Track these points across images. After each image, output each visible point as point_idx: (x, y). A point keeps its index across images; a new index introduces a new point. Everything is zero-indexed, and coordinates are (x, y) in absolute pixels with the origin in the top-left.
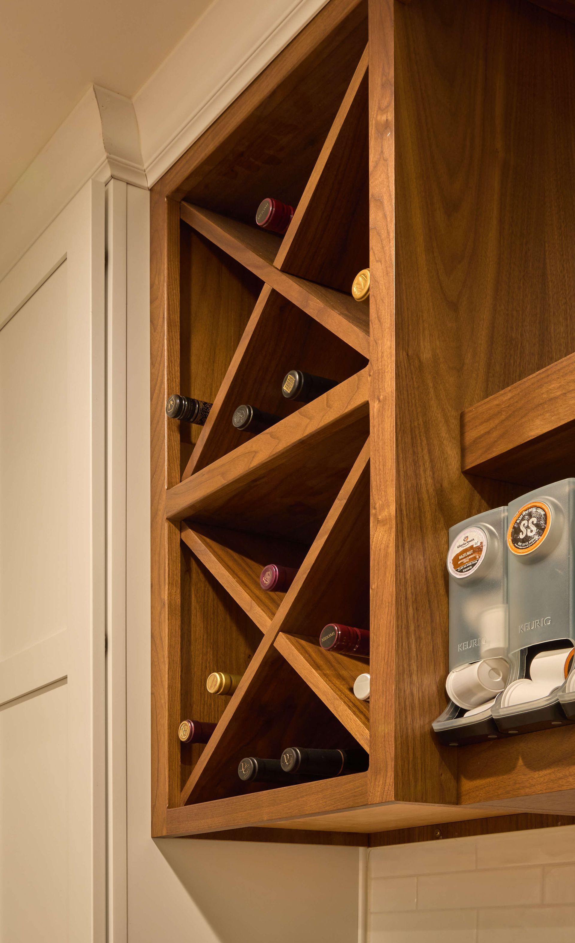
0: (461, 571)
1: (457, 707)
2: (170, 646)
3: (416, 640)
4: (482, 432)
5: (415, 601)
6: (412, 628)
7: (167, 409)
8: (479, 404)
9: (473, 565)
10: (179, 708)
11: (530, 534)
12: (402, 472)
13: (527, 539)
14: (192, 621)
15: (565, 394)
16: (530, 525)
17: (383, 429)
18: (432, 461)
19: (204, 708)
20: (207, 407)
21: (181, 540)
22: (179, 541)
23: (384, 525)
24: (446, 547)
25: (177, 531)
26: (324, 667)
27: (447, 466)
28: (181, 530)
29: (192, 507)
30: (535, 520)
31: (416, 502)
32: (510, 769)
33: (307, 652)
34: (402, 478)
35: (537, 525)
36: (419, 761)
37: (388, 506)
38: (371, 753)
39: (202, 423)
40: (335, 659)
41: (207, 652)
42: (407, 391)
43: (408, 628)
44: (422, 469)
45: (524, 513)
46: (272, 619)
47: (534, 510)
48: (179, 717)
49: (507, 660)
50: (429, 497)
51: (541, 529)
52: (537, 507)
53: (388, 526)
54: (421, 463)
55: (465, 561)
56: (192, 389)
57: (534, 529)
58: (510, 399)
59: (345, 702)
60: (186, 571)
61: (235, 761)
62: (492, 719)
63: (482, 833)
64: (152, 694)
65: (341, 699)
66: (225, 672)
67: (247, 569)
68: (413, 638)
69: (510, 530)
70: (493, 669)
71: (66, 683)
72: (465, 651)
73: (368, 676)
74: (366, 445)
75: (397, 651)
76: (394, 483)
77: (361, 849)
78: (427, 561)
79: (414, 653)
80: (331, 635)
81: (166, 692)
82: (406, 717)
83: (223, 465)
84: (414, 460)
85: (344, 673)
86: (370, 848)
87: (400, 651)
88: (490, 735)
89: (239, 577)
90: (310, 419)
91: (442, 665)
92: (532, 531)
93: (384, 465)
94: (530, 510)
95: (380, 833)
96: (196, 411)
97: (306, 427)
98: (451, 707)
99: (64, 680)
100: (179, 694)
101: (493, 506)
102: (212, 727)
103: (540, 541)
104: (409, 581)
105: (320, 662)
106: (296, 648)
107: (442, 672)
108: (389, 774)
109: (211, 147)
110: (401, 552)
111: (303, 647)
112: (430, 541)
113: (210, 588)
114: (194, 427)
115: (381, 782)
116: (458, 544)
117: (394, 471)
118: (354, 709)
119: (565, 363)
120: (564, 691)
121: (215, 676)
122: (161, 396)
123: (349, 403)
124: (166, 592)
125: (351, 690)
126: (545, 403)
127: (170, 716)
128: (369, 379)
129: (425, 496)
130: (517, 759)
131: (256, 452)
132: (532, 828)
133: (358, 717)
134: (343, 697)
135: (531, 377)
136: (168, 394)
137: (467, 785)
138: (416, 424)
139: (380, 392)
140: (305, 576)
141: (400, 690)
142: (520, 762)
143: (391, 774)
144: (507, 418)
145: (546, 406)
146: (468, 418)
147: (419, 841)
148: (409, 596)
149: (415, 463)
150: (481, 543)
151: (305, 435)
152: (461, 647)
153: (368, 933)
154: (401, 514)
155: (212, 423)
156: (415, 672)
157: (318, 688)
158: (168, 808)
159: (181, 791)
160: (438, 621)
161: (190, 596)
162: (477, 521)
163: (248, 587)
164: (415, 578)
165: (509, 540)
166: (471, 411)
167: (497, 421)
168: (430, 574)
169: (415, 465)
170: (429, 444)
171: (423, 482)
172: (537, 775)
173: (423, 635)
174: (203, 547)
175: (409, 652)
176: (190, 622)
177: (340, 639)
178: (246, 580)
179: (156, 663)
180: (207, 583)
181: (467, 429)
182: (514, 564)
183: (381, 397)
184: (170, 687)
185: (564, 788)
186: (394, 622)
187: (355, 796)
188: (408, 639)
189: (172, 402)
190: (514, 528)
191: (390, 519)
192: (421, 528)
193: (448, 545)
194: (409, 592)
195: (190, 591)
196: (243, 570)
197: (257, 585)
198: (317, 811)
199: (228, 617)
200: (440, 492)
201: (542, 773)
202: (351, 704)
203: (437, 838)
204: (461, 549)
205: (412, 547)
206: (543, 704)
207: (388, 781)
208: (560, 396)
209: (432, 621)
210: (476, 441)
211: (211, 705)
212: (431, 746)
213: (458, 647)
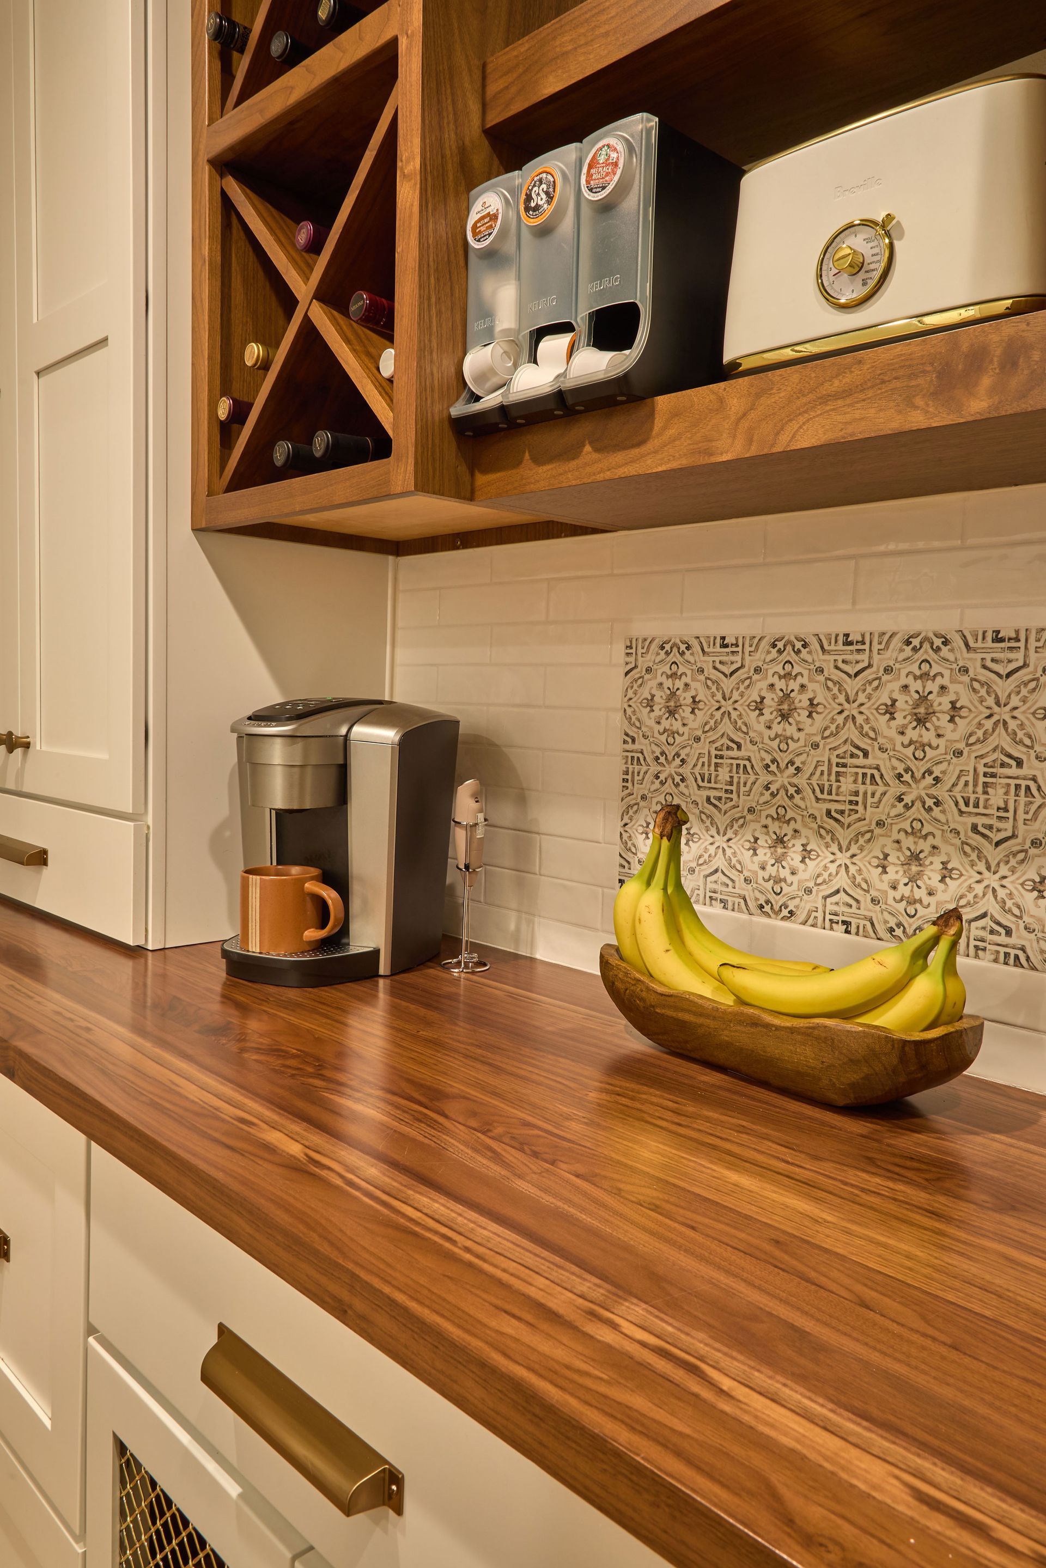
0: (479, 241)
1: (473, 393)
2: (210, 310)
3: (437, 315)
4: (502, 87)
5: (437, 270)
6: (433, 300)
7: (208, 29)
8: (500, 54)
9: (490, 234)
10: (218, 382)
11: (540, 203)
12: (427, 122)
13: (537, 207)
14: (233, 285)
15: (576, 48)
16: (541, 192)
17: (410, 69)
18: (455, 114)
19: (243, 386)
20: (247, 31)
21: (222, 189)
22: (219, 190)
23: (410, 180)
24: (466, 213)
25: (218, 178)
26: (355, 342)
27: (469, 121)
28: (222, 176)
29: (232, 148)
30: (544, 186)
31: (440, 157)
32: (518, 463)
33: (338, 324)
34: (427, 127)
35: (547, 193)
36: (438, 450)
37: (414, 159)
38: (394, 437)
39: (242, 51)
40: (366, 335)
41: (247, 322)
42: (434, 27)
43: (429, 299)
44: (445, 121)
45: (535, 179)
46: (306, 285)
47: (544, 175)
48: (218, 392)
49: (517, 342)
50: (451, 154)
51: (550, 197)
52: (548, 173)
53: (413, 181)
54: (445, 114)
55: (482, 229)
56: (234, 10)
57: (544, 196)
58: (527, 50)
59: (372, 381)
60: (226, 226)
61: (270, 446)
62: (503, 405)
63: (497, 544)
64: (193, 364)
65: (369, 377)
66: (263, 343)
67: (285, 228)
68: (434, 311)
69: (523, 197)
70: (505, 352)
71: (107, 345)
72: (480, 330)
73: (393, 351)
74: (394, 89)
75: (419, 324)
76: (420, 132)
77: (391, 558)
78: (449, 226)
79: (435, 329)
80: (360, 304)
81: (206, 363)
82: (426, 399)
83: (262, 101)
84: (438, 109)
85: (372, 350)
86: (399, 558)
87: (421, 324)
88: (500, 423)
89: (276, 235)
90: (344, 52)
91: (460, 344)
92: (542, 199)
93: (411, 112)
94: (541, 176)
95: (407, 541)
96: (237, 36)
97: (340, 61)
98: (467, 393)
99: (105, 343)
100: (218, 367)
101: (508, 170)
102: (250, 406)
103: (548, 210)
104: (431, 247)
105: (351, 336)
106: (329, 318)
107: (460, 354)
108: (409, 461)
110: (424, 213)
111: (335, 319)
112: (452, 205)
113: (250, 249)
114: (235, 55)
115: (402, 470)
116: (476, 211)
117: (420, 118)
118: (380, 389)
119: (576, 13)
120: (565, 377)
121: (253, 347)
122: (202, 13)
123: (379, 37)
124: (207, 248)
125: (378, 369)
126: (558, 57)
127: (210, 390)
128: (399, 9)
129: (448, 152)
130: (524, 452)
131: (292, 88)
132: (539, 539)
133: (383, 398)
134: (370, 375)
135: (546, 26)
136: (209, 12)
137: (481, 479)
138: (441, 68)
139: (408, 26)
140: (337, 236)
141: (421, 367)
142: (527, 456)
143: (411, 461)
144: (525, 72)
145: (559, 61)
146: (490, 68)
147: (442, 550)
148: (431, 263)
149: (440, 113)
150: (497, 210)
151: (339, 70)
152: (477, 327)
153: (396, 649)
154: (426, 169)
155: (252, 51)
156: (435, 350)
157: (347, 363)
158: (208, 496)
159: (220, 478)
160: (457, 295)
161: (230, 255)
162: (494, 186)
163: (285, 247)
164: (437, 245)
165: (522, 207)
166: (492, 61)
167: (515, 75)
168: (450, 241)
169: (439, 115)
170: (453, 94)
171: (446, 136)
172: (541, 471)
173: (443, 309)
174: (243, 197)
175: (430, 327)
176: (230, 287)
177: (369, 309)
178: (283, 239)
179: (197, 329)
180: (247, 243)
181: (488, 81)
182: (526, 234)
183: (409, 32)
184: (210, 358)
185: (564, 485)
186: (417, 291)
187: (379, 485)
188: (429, 311)
189: (212, 21)
190: (526, 194)
191: (415, 174)
192: (444, 187)
193: (468, 210)
194: (431, 259)
195: (230, 249)
196: (281, 228)
197: (293, 245)
198: (345, 501)
199: (268, 284)
200: (462, 150)
201: (546, 468)
202: (377, 384)
203: (457, 548)
204: (479, 216)
205: (434, 209)
206: (547, 390)
207: (409, 468)
208: (571, 50)
209: (452, 295)
210: (495, 97)
211: (250, 383)
212: (449, 434)
213: (475, 326)
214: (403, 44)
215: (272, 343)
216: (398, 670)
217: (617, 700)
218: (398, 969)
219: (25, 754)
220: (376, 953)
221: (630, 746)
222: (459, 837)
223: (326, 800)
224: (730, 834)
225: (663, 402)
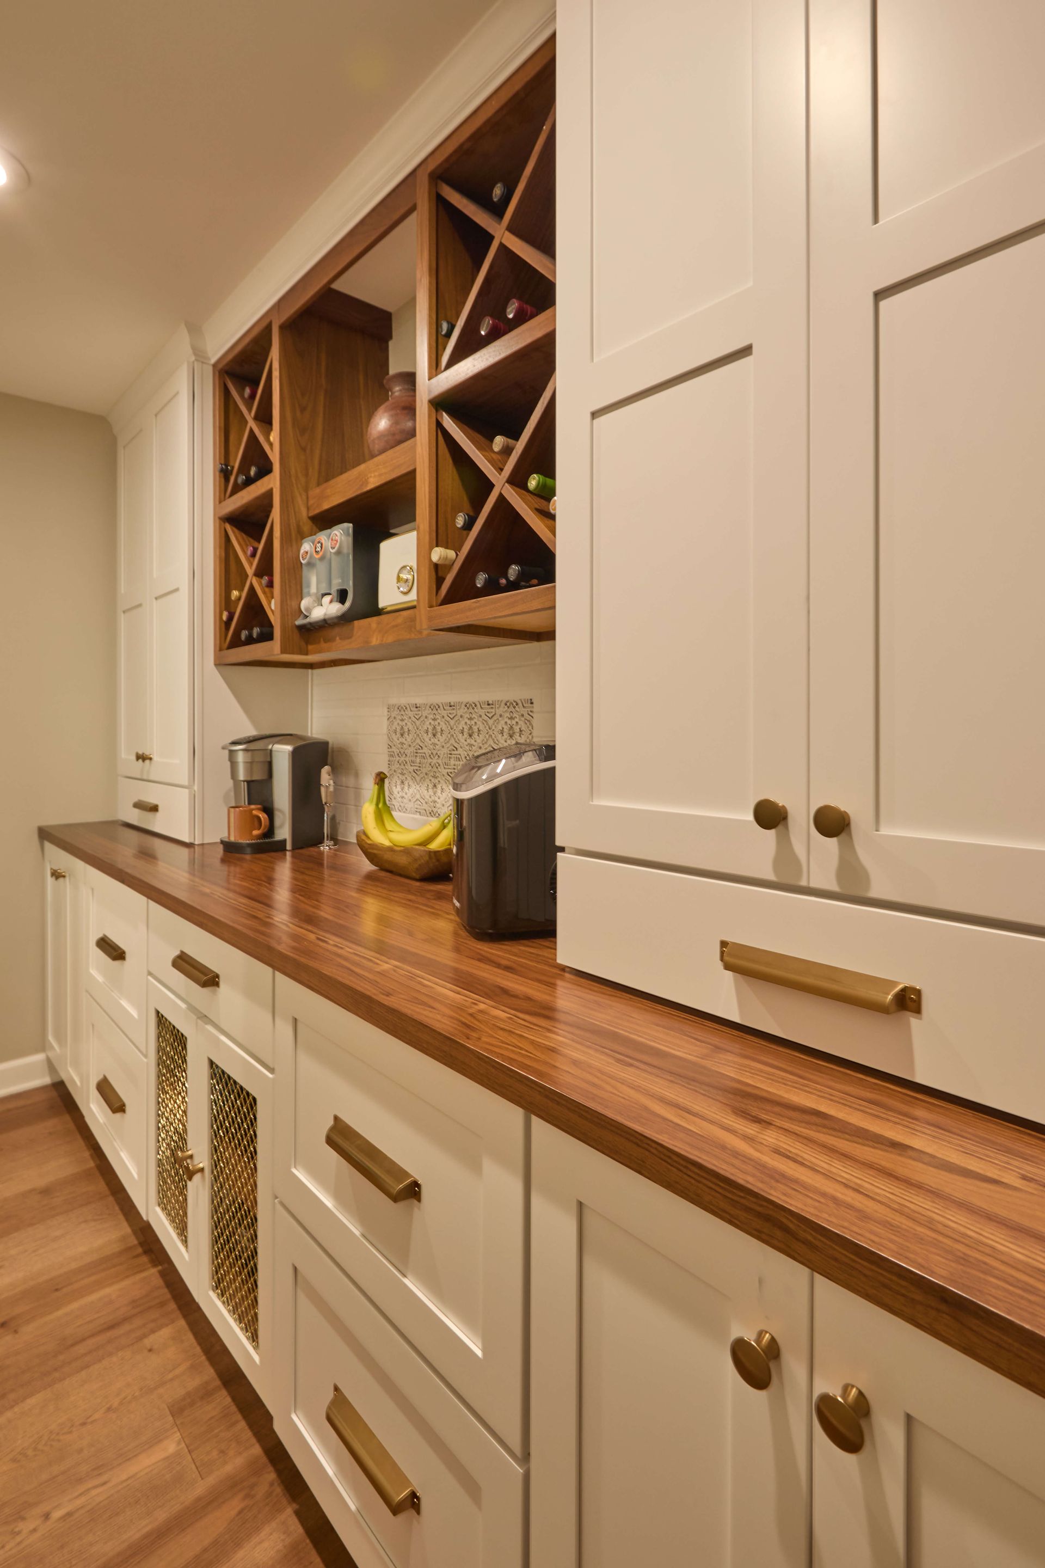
1: (305, 615)
3: (289, 587)
6: (287, 582)
8: (313, 491)
10: (224, 605)
12: (283, 519)
17: (276, 501)
18: (295, 514)
19: (232, 607)
20: (232, 472)
22: (223, 527)
23: (277, 539)
24: (299, 549)
28: (224, 523)
29: (227, 514)
32: (319, 642)
33: (260, 586)
34: (283, 521)
36: (289, 636)
37: (278, 532)
38: (277, 632)
39: (230, 478)
40: (267, 589)
41: (232, 582)
43: (285, 582)
44: (291, 517)
45: (318, 541)
46: (251, 570)
48: (223, 609)
49: (316, 597)
50: (294, 528)
54: (290, 514)
58: (319, 492)
59: (269, 608)
61: (241, 632)
62: (314, 621)
65: (268, 606)
66: (238, 591)
67: (244, 547)
68: (287, 586)
70: (313, 601)
73: (274, 600)
76: (279, 522)
77: (310, 671)
78: (292, 555)
80: (265, 580)
81: (218, 597)
82: (288, 618)
83: (236, 499)
85: (268, 595)
86: (313, 671)
87: (284, 591)
89: (242, 549)
90: (259, 488)
91: (299, 597)
94: (320, 540)
96: (228, 473)
97: (257, 491)
99: (178, 589)
100: (224, 599)
102: (234, 613)
104: (287, 563)
105: (263, 591)
106: (257, 583)
107: (299, 601)
108: (280, 641)
109: (230, 357)
110: (282, 551)
111: (259, 584)
112: (294, 545)
114: (228, 480)
115: (277, 646)
117: (280, 518)
118: (271, 610)
121: (234, 591)
122: (217, 461)
123: (267, 487)
125: (271, 603)
126: (327, 497)
127: (220, 608)
128: (273, 477)
129: (293, 525)
133: (272, 615)
136: (219, 462)
137: (310, 647)
138: (288, 499)
139: (275, 484)
140: (259, 554)
141: (284, 605)
142: (322, 640)
146: (310, 496)
147: (327, 667)
148: (287, 570)
149: (288, 514)
150: (308, 550)
151: (257, 495)
155: (233, 479)
156: (290, 600)
157: (262, 600)
158: (220, 651)
159: (224, 644)
160: (297, 579)
161: (230, 553)
162: (312, 539)
163: (244, 554)
164: (289, 562)
166: (312, 493)
168: (293, 561)
170: (294, 507)
171: (292, 522)
172: (326, 645)
173: (292, 585)
174: (231, 532)
175: (287, 592)
177: (268, 581)
178: (244, 551)
181: (310, 500)
183: (277, 487)
186: (280, 580)
188: (285, 587)
189: (219, 466)
191: (278, 537)
192: (292, 538)
194: (286, 567)
195: (230, 550)
197: (247, 554)
199: (238, 567)
200: (298, 527)
203: (332, 666)
204: (305, 551)
205: (287, 549)
206: (325, 617)
208: (330, 495)
209: (295, 579)
210: (314, 505)
211: (234, 606)
212: (296, 631)
213: (305, 591)
214: (274, 490)
215: (241, 590)
216: (314, 720)
217: (385, 731)
218: (295, 847)
219: (150, 763)
220: (285, 841)
221: (390, 750)
222: (323, 790)
223: (264, 777)
224: (421, 784)
225: (356, 622)
